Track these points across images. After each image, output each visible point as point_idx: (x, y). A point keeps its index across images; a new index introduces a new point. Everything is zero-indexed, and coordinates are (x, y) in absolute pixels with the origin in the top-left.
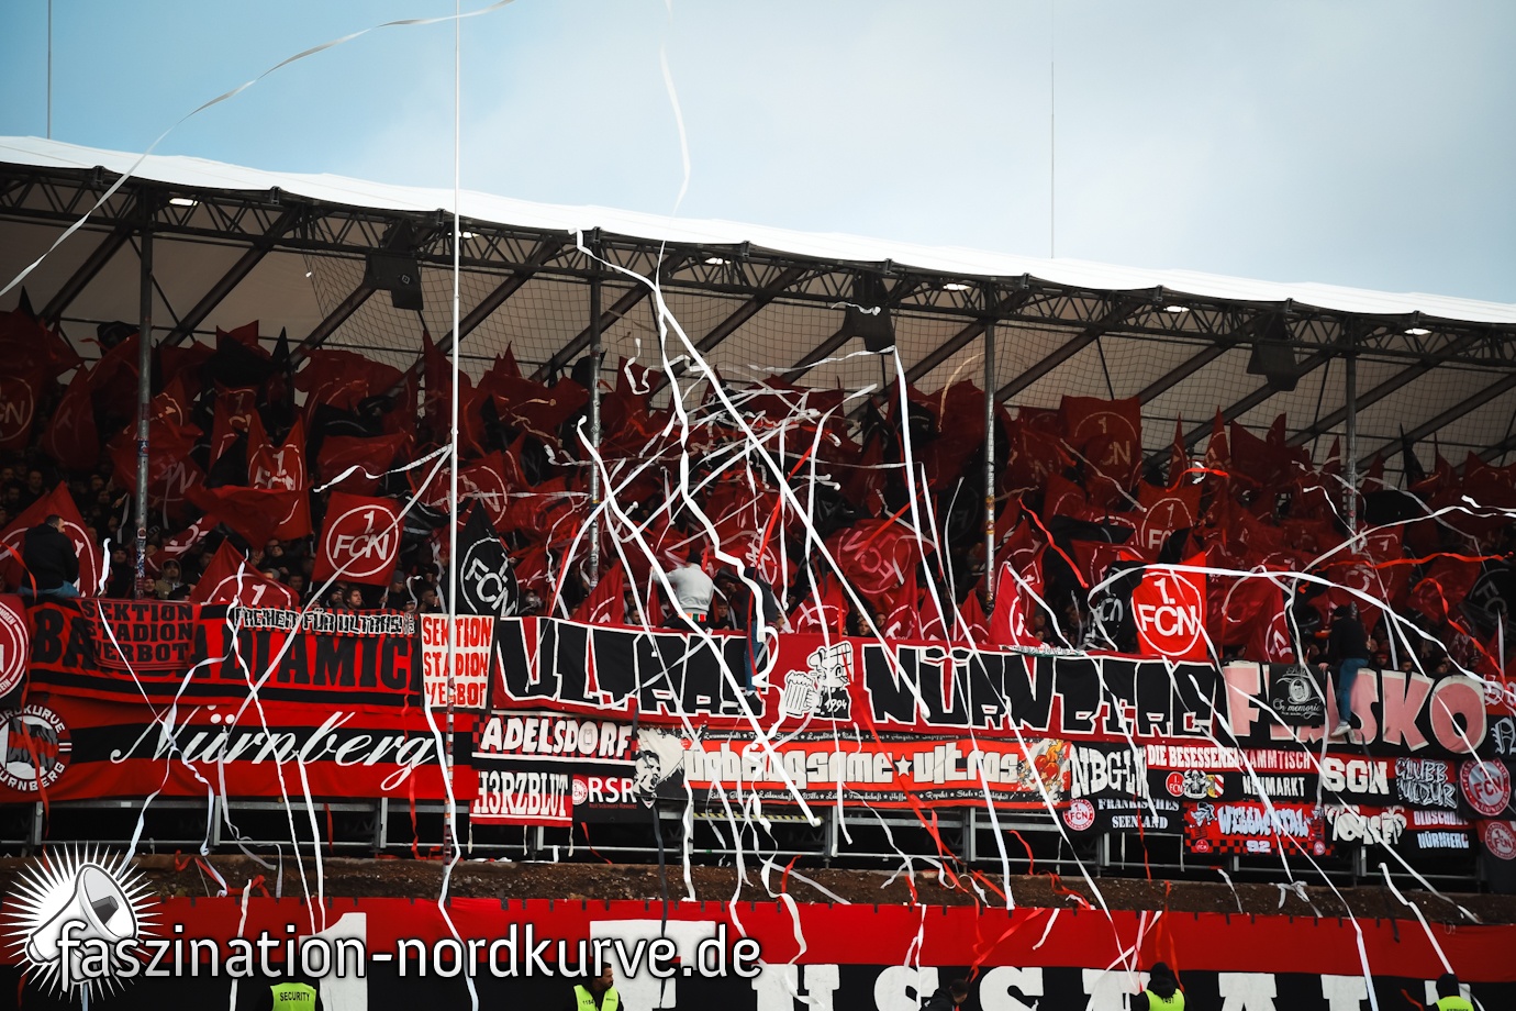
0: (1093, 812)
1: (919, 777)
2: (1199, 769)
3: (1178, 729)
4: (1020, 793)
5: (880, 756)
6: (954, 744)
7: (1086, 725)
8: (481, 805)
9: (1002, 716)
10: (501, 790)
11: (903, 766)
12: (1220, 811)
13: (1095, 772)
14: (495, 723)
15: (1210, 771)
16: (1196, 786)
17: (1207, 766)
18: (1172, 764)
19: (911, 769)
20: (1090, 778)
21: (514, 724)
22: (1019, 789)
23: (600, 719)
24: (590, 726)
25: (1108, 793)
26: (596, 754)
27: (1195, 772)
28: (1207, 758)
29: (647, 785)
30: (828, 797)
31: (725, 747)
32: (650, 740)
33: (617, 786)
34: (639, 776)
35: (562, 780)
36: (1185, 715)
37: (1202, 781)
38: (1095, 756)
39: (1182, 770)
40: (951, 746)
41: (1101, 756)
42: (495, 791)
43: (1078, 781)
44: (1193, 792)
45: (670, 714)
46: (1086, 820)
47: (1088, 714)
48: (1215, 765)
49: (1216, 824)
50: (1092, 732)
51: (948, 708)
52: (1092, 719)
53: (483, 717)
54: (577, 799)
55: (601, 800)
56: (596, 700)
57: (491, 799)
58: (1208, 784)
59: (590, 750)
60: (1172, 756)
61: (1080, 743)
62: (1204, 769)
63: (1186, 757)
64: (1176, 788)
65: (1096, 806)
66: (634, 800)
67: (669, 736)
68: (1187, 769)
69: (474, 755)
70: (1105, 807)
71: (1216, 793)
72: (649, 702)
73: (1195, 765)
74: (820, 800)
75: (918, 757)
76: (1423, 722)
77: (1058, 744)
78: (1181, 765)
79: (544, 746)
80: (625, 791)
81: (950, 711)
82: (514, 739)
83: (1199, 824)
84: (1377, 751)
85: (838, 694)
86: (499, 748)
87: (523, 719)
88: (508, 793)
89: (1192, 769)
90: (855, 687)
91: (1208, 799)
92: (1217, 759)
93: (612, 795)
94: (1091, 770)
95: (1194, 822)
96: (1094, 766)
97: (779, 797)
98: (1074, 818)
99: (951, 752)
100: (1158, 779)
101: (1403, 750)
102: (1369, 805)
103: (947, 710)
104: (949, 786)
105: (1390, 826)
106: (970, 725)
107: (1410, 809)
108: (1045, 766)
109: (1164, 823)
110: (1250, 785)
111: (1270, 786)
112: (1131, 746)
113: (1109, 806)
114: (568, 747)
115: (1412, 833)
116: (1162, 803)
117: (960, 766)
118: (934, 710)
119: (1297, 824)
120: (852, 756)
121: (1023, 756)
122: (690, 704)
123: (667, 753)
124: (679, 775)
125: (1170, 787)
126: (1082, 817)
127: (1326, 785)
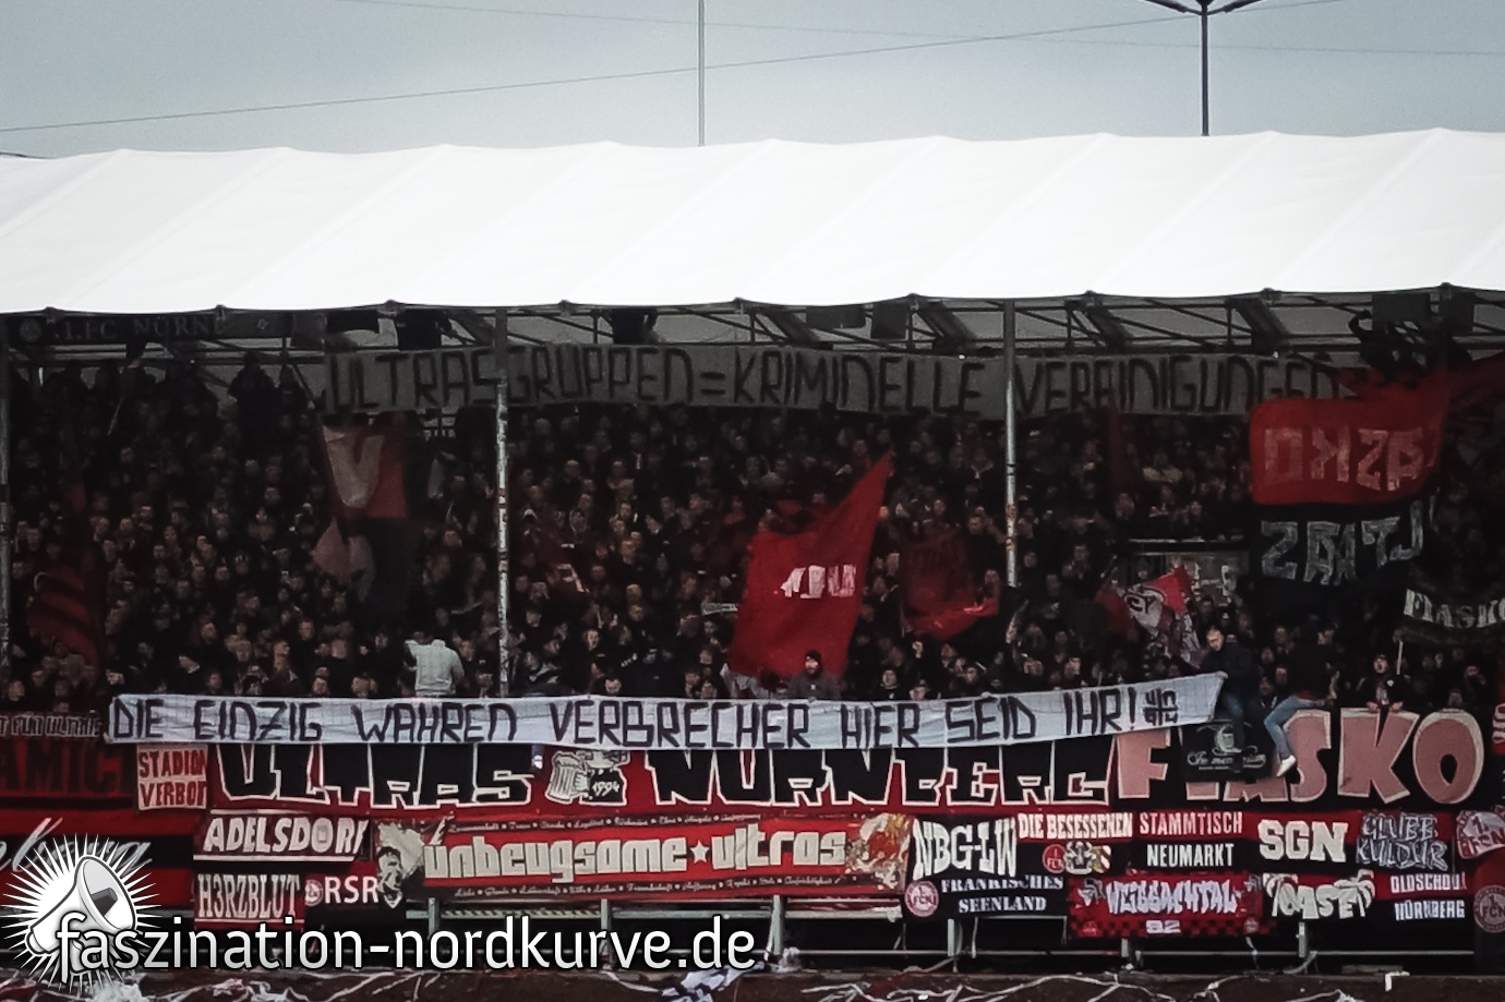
0: (937, 895)
1: (718, 864)
2: (1083, 840)
3: (1061, 793)
4: (850, 876)
5: (669, 842)
6: (756, 825)
7: (929, 795)
8: (206, 908)
9: (819, 791)
10: (224, 895)
11: (699, 852)
12: (1109, 888)
13: (939, 849)
14: (217, 823)
15: (1098, 842)
16: (1080, 860)
17: (1094, 836)
18: (1051, 836)
19: (709, 855)
20: (934, 856)
21: (236, 823)
22: (848, 871)
23: (334, 814)
24: (324, 822)
25: (951, 873)
26: (331, 852)
27: (1080, 844)
28: (1094, 827)
29: (391, 883)
30: (596, 891)
31: (478, 840)
32: (389, 835)
33: (358, 885)
34: (384, 874)
35: (293, 880)
36: (1071, 777)
37: (1087, 854)
38: (938, 831)
39: (1064, 842)
40: (753, 827)
41: (945, 831)
42: (219, 894)
43: (922, 861)
44: (1076, 867)
45: (406, 807)
46: (930, 904)
47: (933, 782)
48: (1102, 835)
49: (1104, 902)
50: (936, 804)
51: (748, 781)
52: (936, 789)
53: (204, 818)
54: (310, 900)
55: (338, 900)
56: (320, 796)
57: (216, 904)
58: (1094, 857)
59: (324, 848)
60: (1050, 826)
61: (925, 816)
62: (1090, 840)
63: (1070, 827)
64: (1056, 863)
65: (939, 888)
66: (376, 900)
67: (409, 831)
68: (1070, 840)
69: (196, 857)
70: (949, 888)
71: (1103, 866)
72: (383, 794)
73: (1079, 835)
74: (587, 894)
75: (716, 841)
76: (1404, 768)
77: (899, 819)
78: (1062, 836)
79: (262, 846)
80: (366, 890)
81: (751, 787)
82: (236, 839)
83: (1088, 903)
84: (1328, 807)
85: (609, 776)
86: (222, 850)
87: (245, 818)
88: (230, 896)
89: (1075, 841)
90: (633, 766)
91: (1094, 874)
92: (1105, 828)
93: (351, 895)
94: (936, 848)
95: (1082, 902)
96: (938, 843)
97: (545, 891)
98: (918, 903)
99: (755, 834)
100: (1031, 854)
101: (1373, 803)
102: (1314, 872)
103: (747, 786)
104: (753, 873)
105: (1351, 896)
106: (772, 802)
107: (1381, 875)
108: (881, 845)
109: (1041, 903)
110: (1153, 856)
111: (1185, 855)
112: (991, 816)
113: (956, 886)
114: (296, 845)
115: (1383, 903)
116: (1035, 882)
117: (764, 848)
118: (731, 786)
119: (1222, 899)
120: (630, 844)
121: (852, 836)
122: (430, 795)
123: (407, 849)
124: (420, 872)
125: (1049, 863)
126: (923, 902)
127: (1265, 852)
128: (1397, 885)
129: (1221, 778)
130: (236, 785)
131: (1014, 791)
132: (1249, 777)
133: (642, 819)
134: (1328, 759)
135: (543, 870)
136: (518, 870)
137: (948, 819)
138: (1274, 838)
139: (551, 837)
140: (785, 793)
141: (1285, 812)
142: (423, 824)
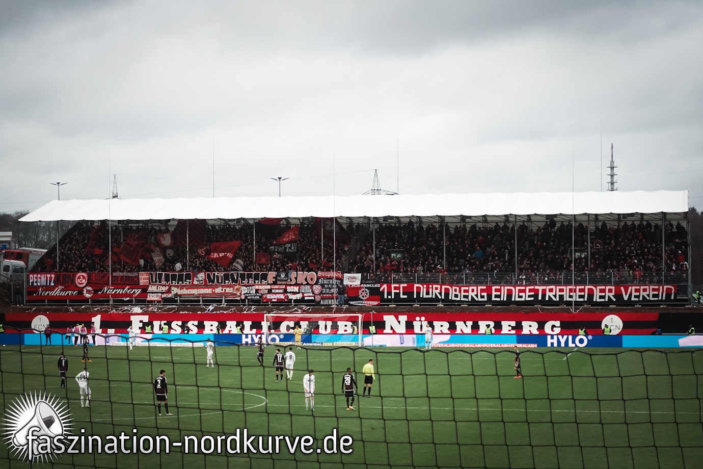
1: (216, 292)
3: (261, 283)
4: (233, 294)
5: (210, 289)
8: (148, 298)
9: (230, 282)
11: (214, 291)
12: (267, 295)
14: (150, 287)
16: (263, 292)
17: (265, 288)
21: (153, 287)
23: (165, 286)
25: (247, 293)
26: (165, 291)
29: (173, 295)
30: (200, 296)
31: (184, 289)
32: (173, 288)
33: (168, 295)
34: (171, 294)
35: (160, 294)
36: (262, 281)
38: (245, 288)
42: (150, 296)
43: (243, 292)
45: (175, 285)
49: (267, 297)
50: (245, 284)
52: (245, 282)
53: (148, 286)
54: (163, 297)
55: (166, 297)
56: (164, 283)
60: (260, 287)
61: (243, 286)
63: (262, 287)
65: (245, 295)
66: (171, 297)
67: (175, 288)
68: (262, 289)
69: (147, 291)
71: (267, 293)
72: (172, 283)
74: (198, 296)
75: (216, 289)
76: (306, 280)
77: (240, 286)
79: (156, 290)
82: (152, 289)
83: (265, 297)
84: (296, 285)
85: (202, 280)
86: (150, 290)
88: (152, 296)
90: (205, 280)
92: (267, 287)
94: (244, 290)
97: (193, 296)
99: (221, 288)
100: (257, 291)
101: (302, 284)
102: (294, 293)
103: (220, 282)
104: (221, 293)
105: (299, 296)
106: (223, 284)
107: (303, 293)
108: (237, 290)
109: (258, 297)
110: (273, 291)
111: (277, 291)
112: (252, 286)
113: (247, 295)
114: (161, 290)
115: (303, 297)
116: (258, 294)
117: (222, 290)
118: (218, 282)
119: (282, 297)
120: (205, 289)
121: (234, 288)
122: (178, 283)
123: (175, 290)
124: (177, 293)
125: (259, 292)
126: (243, 297)
127: (288, 291)
128: (305, 295)
129: (282, 280)
130: (152, 282)
131: (255, 283)
132: (286, 281)
133: (206, 286)
134: (296, 278)
135: (193, 293)
136: (190, 293)
137: (246, 286)
138: (289, 289)
139: (194, 288)
140: (225, 283)
141: (291, 285)
142: (177, 287)
